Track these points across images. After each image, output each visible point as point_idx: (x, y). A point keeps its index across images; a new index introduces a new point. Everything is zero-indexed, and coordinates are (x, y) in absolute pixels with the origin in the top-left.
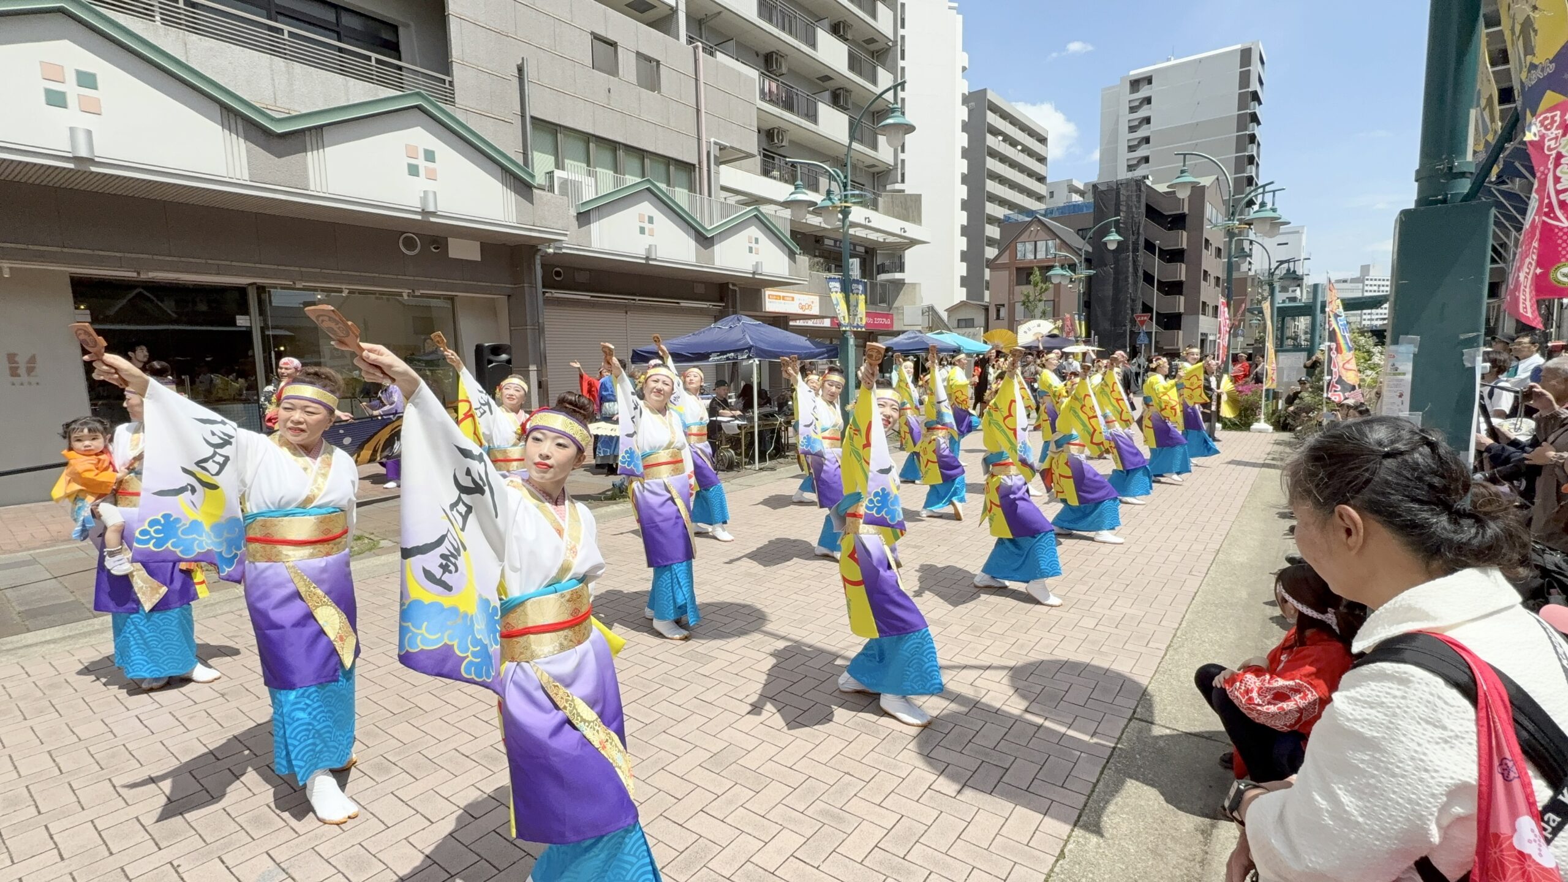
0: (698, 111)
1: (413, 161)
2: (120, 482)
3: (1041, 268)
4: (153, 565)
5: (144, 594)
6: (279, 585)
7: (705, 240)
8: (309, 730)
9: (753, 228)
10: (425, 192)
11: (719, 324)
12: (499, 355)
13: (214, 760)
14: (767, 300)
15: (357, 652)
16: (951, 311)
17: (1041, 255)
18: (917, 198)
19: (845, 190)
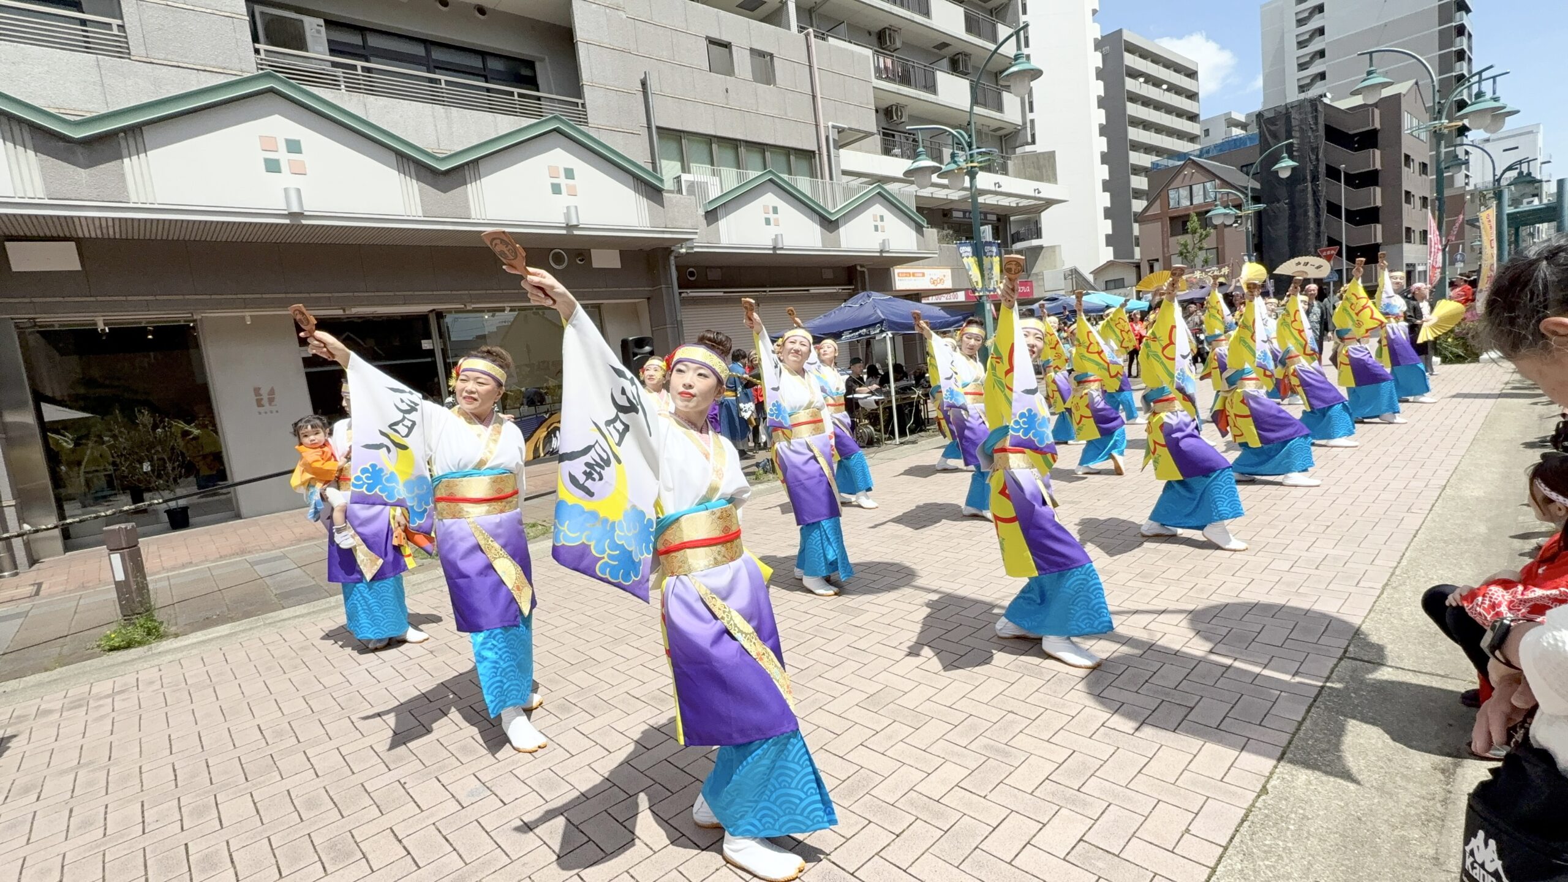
0: (814, 97)
1: (556, 181)
2: (341, 470)
3: (1199, 214)
4: (371, 541)
5: (365, 565)
6: (462, 539)
7: (829, 224)
8: (498, 669)
9: (877, 206)
10: (568, 208)
11: (849, 303)
12: (643, 347)
13: (428, 702)
14: (897, 278)
15: (534, 603)
16: (1097, 273)
17: (1198, 200)
18: (1051, 155)
19: (970, 149)
